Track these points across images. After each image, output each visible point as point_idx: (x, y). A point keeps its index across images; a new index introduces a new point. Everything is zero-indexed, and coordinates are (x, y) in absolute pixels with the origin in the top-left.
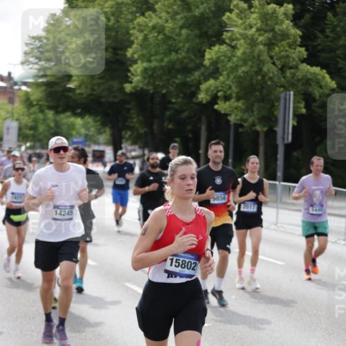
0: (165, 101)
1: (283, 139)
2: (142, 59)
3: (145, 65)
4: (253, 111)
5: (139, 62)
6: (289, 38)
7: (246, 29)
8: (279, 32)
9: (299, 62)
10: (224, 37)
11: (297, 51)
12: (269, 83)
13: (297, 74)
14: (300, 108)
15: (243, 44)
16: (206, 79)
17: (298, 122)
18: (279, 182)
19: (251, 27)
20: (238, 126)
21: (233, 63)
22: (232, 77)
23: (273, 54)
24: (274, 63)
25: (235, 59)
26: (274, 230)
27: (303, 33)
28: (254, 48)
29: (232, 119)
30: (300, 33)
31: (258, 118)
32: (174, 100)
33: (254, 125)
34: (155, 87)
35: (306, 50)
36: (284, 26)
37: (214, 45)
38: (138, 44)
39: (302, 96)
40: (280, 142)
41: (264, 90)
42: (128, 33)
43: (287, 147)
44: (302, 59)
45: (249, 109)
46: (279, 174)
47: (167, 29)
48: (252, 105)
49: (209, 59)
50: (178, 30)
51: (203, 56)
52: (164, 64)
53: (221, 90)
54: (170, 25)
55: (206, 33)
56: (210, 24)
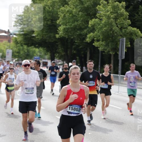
0: (72, 42)
1: (121, 57)
2: (63, 25)
3: (64, 27)
4: (109, 46)
5: (62, 25)
6: (124, 16)
7: (106, 12)
8: (119, 13)
9: (128, 26)
10: (97, 15)
11: (127, 21)
12: (115, 34)
13: (127, 31)
14: (128, 45)
15: (105, 18)
16: (89, 33)
17: (127, 50)
18: (120, 75)
19: (108, 11)
20: (102, 52)
21: (101, 26)
23: (117, 22)
24: (117, 26)
25: (101, 24)
26: (117, 94)
27: (129, 14)
28: (109, 20)
29: (100, 49)
30: (128, 14)
31: (111, 49)
32: (76, 41)
33: (109, 52)
34: (68, 36)
35: (131, 21)
36: (122, 11)
37: (93, 19)
38: (61, 18)
39: (129, 40)
40: (120, 59)
41: (113, 37)
42: (57, 14)
43: (123, 60)
44: (129, 25)
45: (107, 45)
46: (120, 72)
47: (73, 12)
48: (108, 43)
49: (90, 24)
50: (78, 12)
51: (88, 23)
52: (72, 26)
53: (96, 37)
54: (75, 10)
55: (89, 14)
56: (91, 10)
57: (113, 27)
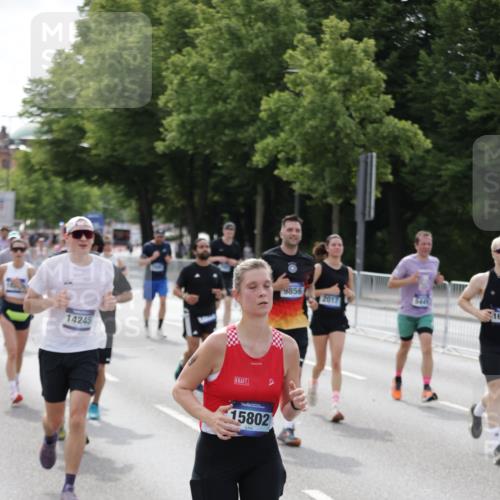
0: (209, 166)
1: (364, 215)
2: (178, 110)
3: (182, 117)
4: (323, 179)
5: (175, 114)
6: (370, 84)
7: (313, 71)
8: (357, 75)
9: (384, 114)
10: (285, 80)
11: (381, 99)
12: (346, 141)
13: (382, 130)
14: (386, 174)
15: (312, 90)
16: (263, 137)
17: (382, 193)
18: (359, 271)
19: (321, 69)
20: (305, 198)
21: (298, 115)
22: (296, 134)
23: (350, 103)
24: (350, 116)
25: (301, 110)
26: (352, 334)
27: (388, 76)
28: (325, 96)
29: (296, 187)
30: (385, 77)
31: (331, 188)
32: (220, 164)
33: (325, 196)
34: (196, 147)
35: (394, 98)
36: (365, 67)
37: (273, 92)
38: (172, 90)
39: (387, 159)
40: (359, 219)
41: (339, 151)
42: (159, 76)
43: (369, 225)
44: (388, 110)
45: (318, 176)
46: (359, 261)
47: (210, 70)
48: (323, 170)
49: (265, 110)
50: (225, 72)
51: (258, 105)
52: (208, 116)
53: (281, 151)
54: (215, 65)
55: (262, 75)
56: (268, 65)
57: (338, 118)
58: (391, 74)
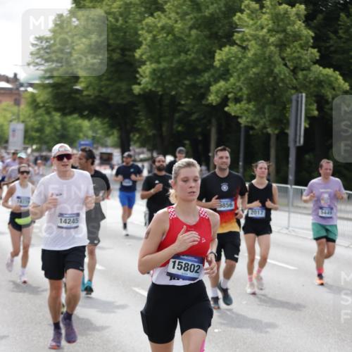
0: (174, 103)
1: (295, 142)
2: (150, 61)
3: (154, 66)
4: (264, 114)
5: (148, 63)
6: (301, 40)
7: (257, 30)
8: (291, 33)
9: (312, 63)
10: (234, 38)
11: (309, 52)
12: (280, 85)
13: (310, 76)
14: (313, 110)
15: (254, 45)
16: (216, 81)
17: (309, 124)
18: (291, 185)
19: (262, 28)
20: (248, 128)
21: (244, 64)
23: (285, 55)
24: (285, 65)
25: (246, 60)
26: (286, 234)
27: (315, 33)
28: (265, 49)
29: (243, 121)
30: (313, 34)
31: (270, 121)
32: (183, 102)
33: (265, 127)
34: (164, 89)
35: (318, 51)
36: (296, 27)
37: (225, 46)
38: (146, 45)
39: (314, 98)
40: (291, 145)
41: (276, 92)
42: (136, 34)
43: (299, 149)
44: (315, 60)
45: (260, 111)
46: (291, 177)
47: (176, 29)
48: (263, 107)
49: (219, 60)
50: (187, 31)
51: (213, 58)
52: (173, 65)
53: (231, 92)
54: (180, 26)
55: (216, 33)
56: (220, 25)
57: (275, 67)
58: (317, 32)
